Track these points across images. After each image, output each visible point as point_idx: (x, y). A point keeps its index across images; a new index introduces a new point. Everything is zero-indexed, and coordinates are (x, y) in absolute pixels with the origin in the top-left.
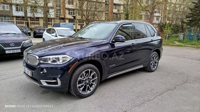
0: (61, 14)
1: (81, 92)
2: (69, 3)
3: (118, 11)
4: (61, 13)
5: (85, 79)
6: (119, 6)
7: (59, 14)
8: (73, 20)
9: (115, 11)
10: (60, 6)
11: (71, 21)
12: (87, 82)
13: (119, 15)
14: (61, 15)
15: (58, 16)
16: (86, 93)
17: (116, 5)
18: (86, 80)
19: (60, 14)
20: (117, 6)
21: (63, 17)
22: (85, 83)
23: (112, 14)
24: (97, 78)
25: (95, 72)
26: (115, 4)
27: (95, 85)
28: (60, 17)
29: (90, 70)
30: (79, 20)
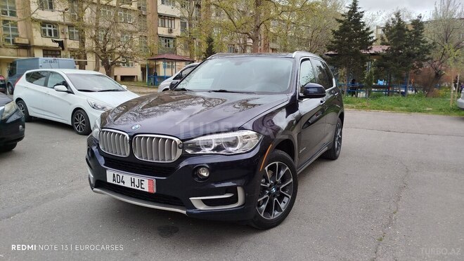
0: (20, 34)
1: (262, 215)
2: (42, 7)
3: (171, 31)
4: (19, 30)
5: (268, 185)
6: (171, 20)
7: (11, 33)
8: (56, 51)
9: (163, 31)
10: (13, 14)
11: (49, 53)
12: (274, 190)
13: (171, 41)
14: (18, 36)
15: (11, 39)
16: (272, 218)
17: (165, 19)
18: (271, 186)
19: (15, 33)
20: (166, 21)
21: (25, 41)
22: (269, 194)
23: (157, 38)
24: (292, 180)
25: (287, 168)
26: (160, 16)
27: (290, 197)
28: (17, 42)
29: (277, 163)
30: (72, 51)
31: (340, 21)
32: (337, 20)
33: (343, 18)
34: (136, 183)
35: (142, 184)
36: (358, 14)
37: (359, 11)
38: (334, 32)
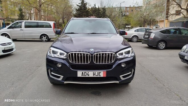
31: (78, 6)
32: (77, 5)
33: (80, 5)
34: (96, 74)
35: (99, 74)
36: (85, 3)
37: (85, 2)
38: (77, 10)
